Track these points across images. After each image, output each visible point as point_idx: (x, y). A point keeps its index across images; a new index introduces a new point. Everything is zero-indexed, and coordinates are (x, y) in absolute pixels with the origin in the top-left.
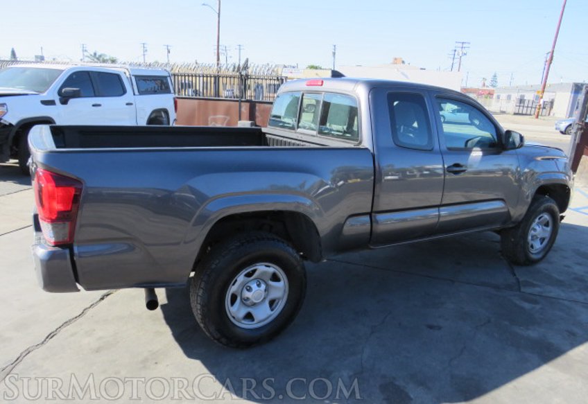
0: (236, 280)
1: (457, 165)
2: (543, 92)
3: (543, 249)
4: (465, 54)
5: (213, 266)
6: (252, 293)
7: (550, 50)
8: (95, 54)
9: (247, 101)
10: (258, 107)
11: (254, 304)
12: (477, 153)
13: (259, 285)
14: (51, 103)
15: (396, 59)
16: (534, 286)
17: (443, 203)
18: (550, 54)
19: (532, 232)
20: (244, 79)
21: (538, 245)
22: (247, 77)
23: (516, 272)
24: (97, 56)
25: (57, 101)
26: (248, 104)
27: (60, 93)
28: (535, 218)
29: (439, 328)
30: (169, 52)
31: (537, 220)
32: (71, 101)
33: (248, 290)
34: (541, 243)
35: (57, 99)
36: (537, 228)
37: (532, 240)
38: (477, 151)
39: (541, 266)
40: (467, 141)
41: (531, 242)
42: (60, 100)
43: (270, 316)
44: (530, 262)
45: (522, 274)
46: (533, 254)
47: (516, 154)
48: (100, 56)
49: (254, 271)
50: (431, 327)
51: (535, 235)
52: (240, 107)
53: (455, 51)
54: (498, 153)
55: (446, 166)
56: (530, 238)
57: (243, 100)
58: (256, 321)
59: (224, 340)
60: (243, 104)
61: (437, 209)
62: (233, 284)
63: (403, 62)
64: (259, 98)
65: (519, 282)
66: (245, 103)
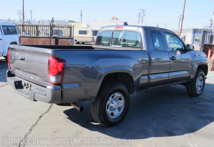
0: (109, 99)
1: (173, 57)
2: (181, 32)
3: (201, 90)
4: (144, 15)
5: (102, 94)
6: (114, 104)
7: (182, 14)
9: (54, 38)
10: (59, 40)
11: (114, 109)
12: (179, 53)
13: (115, 101)
15: (113, 17)
16: (201, 102)
17: (170, 71)
18: (182, 16)
19: (197, 84)
20: (52, 27)
21: (199, 89)
22: (54, 26)
23: (193, 99)
26: (54, 39)
28: (198, 78)
29: (175, 116)
31: (198, 79)
33: (112, 103)
34: (200, 88)
36: (198, 82)
37: (197, 86)
38: (179, 52)
39: (201, 96)
40: (173, 49)
41: (197, 88)
43: (119, 114)
44: (197, 95)
45: (195, 99)
46: (198, 92)
47: (190, 53)
49: (114, 96)
50: (172, 116)
51: (198, 85)
52: (51, 40)
53: (140, 14)
54: (185, 53)
55: (170, 57)
56: (196, 86)
57: (52, 37)
58: (115, 116)
59: (105, 123)
60: (52, 39)
61: (167, 73)
62: (108, 101)
63: (117, 19)
64: (60, 36)
65: (195, 102)
66: (53, 39)
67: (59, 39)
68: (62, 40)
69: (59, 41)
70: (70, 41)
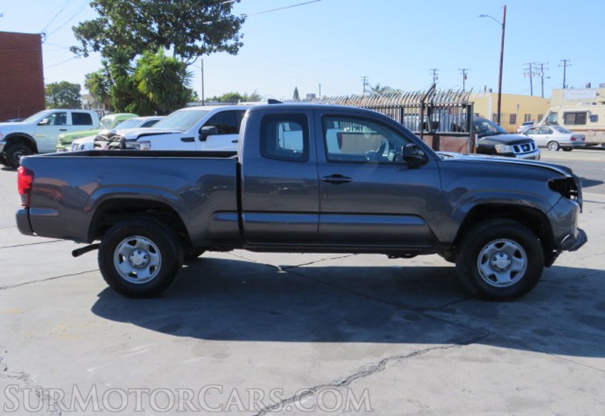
1: (337, 176)
8: (378, 87)
9: (431, 134)
11: (137, 266)
14: (191, 140)
16: (450, 312)
17: (323, 210)
19: (492, 260)
24: (380, 89)
25: (197, 139)
26: (431, 137)
27: (200, 131)
30: (465, 77)
32: (210, 138)
35: (197, 136)
42: (200, 137)
47: (439, 169)
48: (383, 89)
55: (322, 177)
56: (484, 266)
57: (425, 132)
61: (317, 215)
65: (440, 308)
66: (428, 136)
67: (441, 137)
68: (447, 138)
69: (441, 141)
70: (464, 143)
